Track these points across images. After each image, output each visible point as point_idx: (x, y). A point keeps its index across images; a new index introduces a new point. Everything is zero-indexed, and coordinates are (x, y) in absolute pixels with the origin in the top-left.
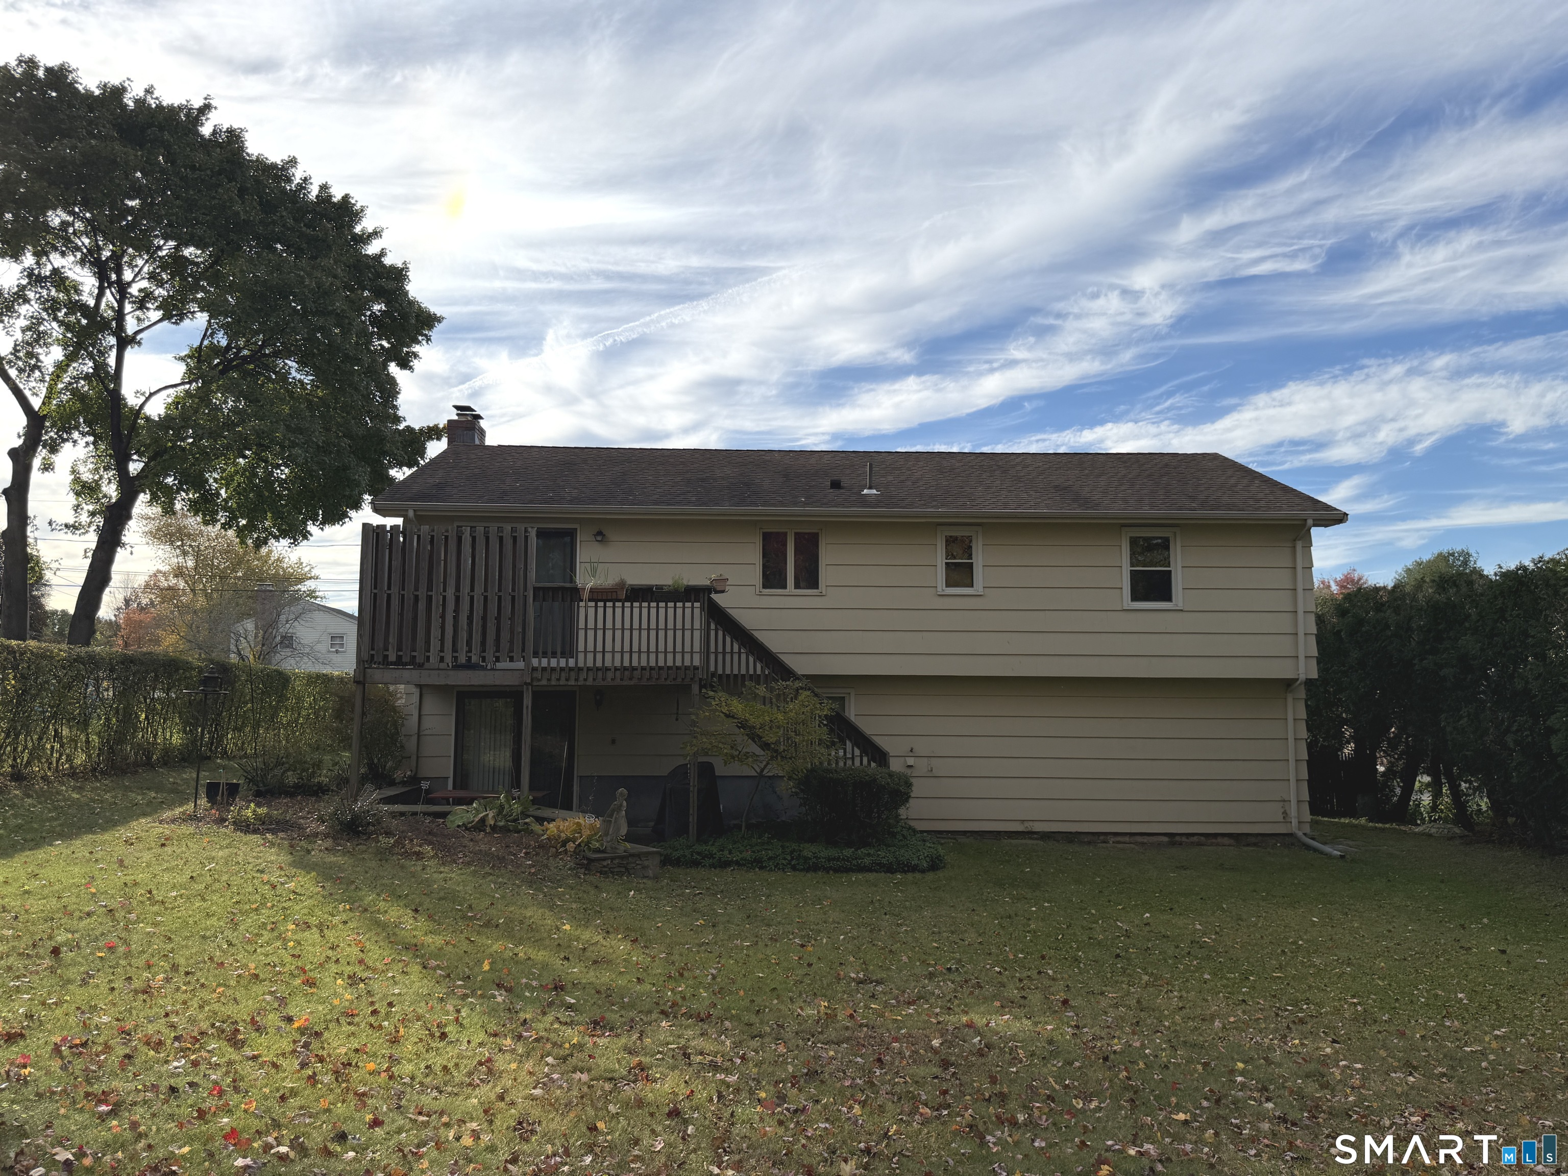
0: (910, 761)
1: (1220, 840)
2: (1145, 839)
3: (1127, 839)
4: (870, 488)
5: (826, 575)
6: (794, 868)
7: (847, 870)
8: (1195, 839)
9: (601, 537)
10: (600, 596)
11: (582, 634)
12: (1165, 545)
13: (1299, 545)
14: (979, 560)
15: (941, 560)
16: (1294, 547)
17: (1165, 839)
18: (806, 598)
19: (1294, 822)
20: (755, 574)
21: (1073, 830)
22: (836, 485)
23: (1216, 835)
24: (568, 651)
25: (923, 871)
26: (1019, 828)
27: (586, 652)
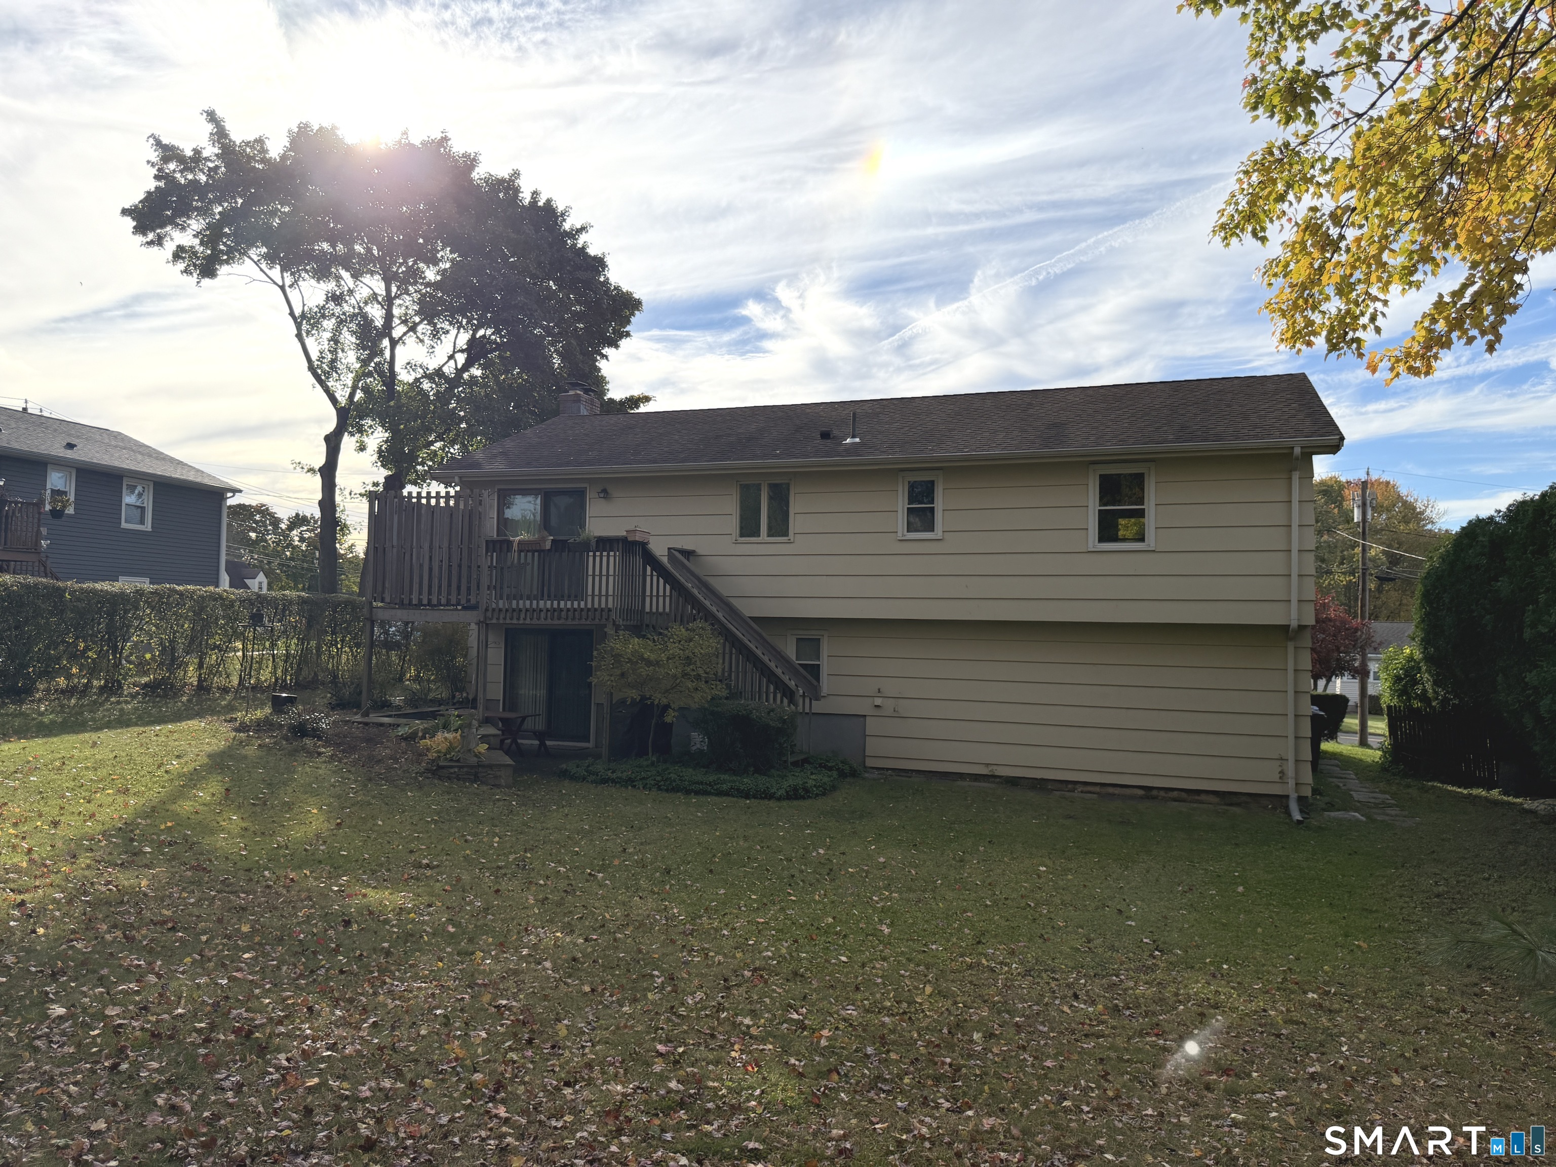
0: (878, 701)
1: (1203, 797)
2: (1117, 791)
3: (1097, 789)
4: (853, 437)
5: (796, 523)
6: (659, 789)
7: (706, 793)
8: (1175, 794)
9: (605, 494)
10: (605, 544)
11: (590, 579)
12: (1139, 480)
13: (1296, 476)
14: (939, 505)
15: (902, 504)
16: (1290, 478)
17: (1141, 792)
18: (778, 546)
19: (1292, 783)
20: (733, 524)
21: (1039, 777)
22: (825, 435)
23: (1198, 792)
24: (579, 595)
25: (779, 799)
26: (984, 771)
27: (593, 595)
